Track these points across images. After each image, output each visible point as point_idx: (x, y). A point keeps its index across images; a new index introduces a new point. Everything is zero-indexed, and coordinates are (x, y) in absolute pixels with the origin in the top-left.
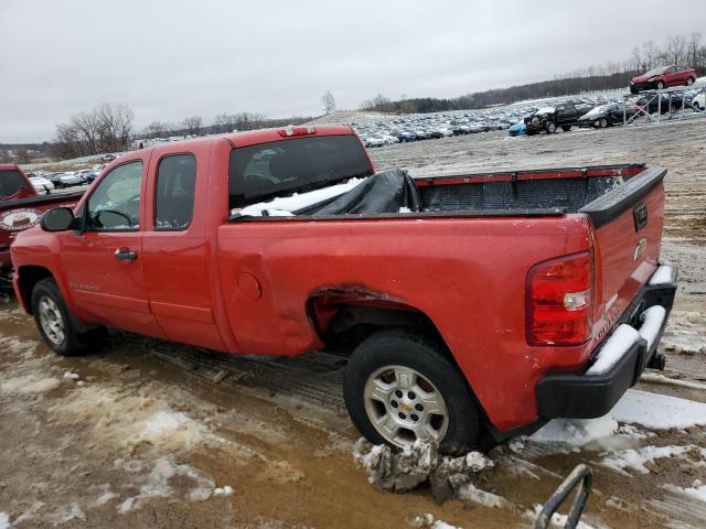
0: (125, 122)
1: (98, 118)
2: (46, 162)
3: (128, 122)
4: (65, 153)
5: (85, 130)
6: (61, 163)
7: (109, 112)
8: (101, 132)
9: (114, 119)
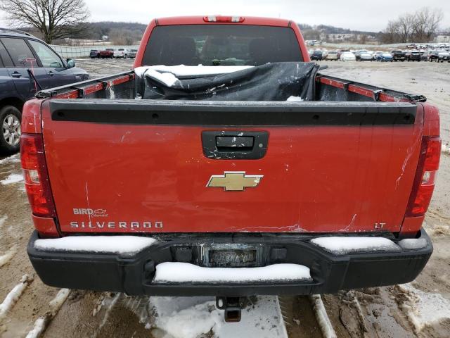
0: (435, 22)
1: (417, 17)
2: (374, 44)
3: (438, 21)
4: (387, 39)
5: (405, 26)
6: (381, 46)
7: (426, 14)
8: (415, 28)
9: (428, 19)
